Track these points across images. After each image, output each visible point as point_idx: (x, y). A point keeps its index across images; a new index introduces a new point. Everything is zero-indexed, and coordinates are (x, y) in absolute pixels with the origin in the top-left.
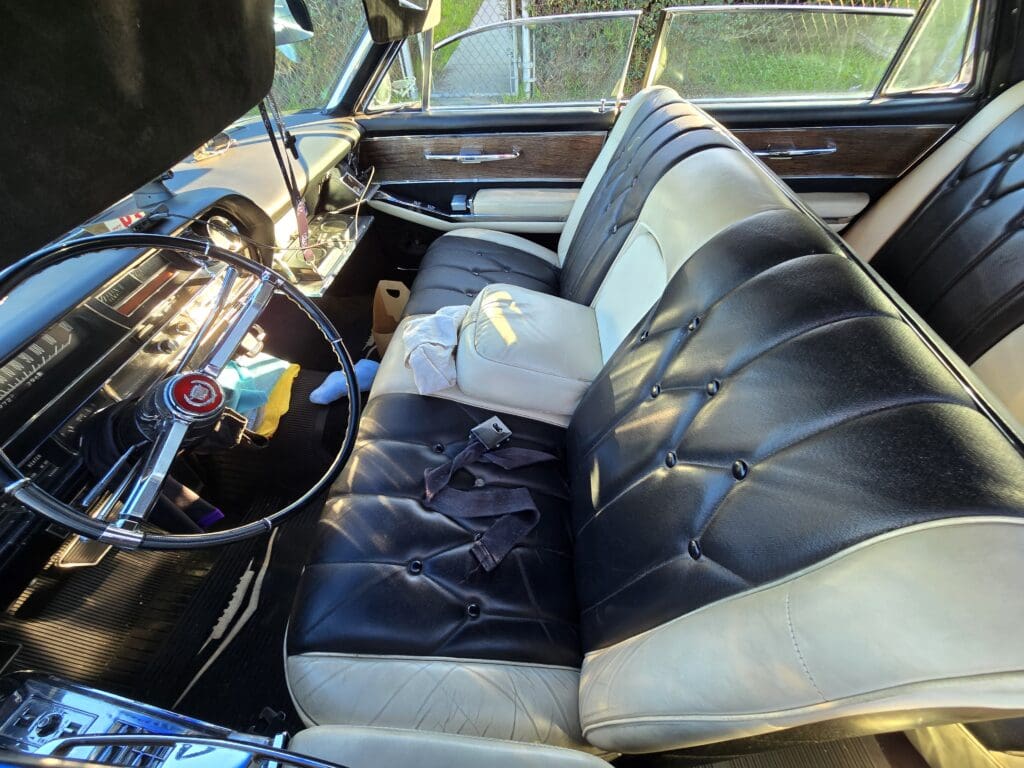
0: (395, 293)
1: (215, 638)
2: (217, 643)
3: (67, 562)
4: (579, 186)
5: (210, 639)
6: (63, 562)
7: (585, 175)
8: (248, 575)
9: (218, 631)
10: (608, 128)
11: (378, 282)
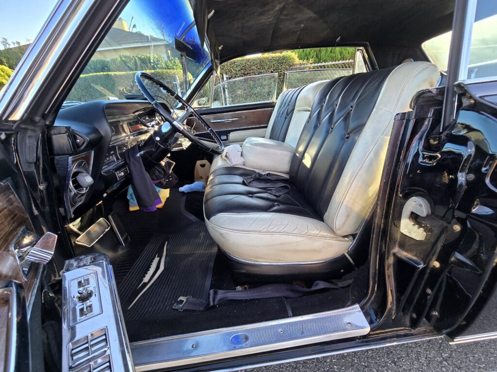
0: (203, 166)
1: (145, 282)
2: (145, 284)
3: (79, 242)
4: (266, 127)
5: (142, 283)
6: (77, 241)
7: (268, 123)
8: (156, 260)
9: (146, 279)
10: (273, 107)
11: (196, 162)
